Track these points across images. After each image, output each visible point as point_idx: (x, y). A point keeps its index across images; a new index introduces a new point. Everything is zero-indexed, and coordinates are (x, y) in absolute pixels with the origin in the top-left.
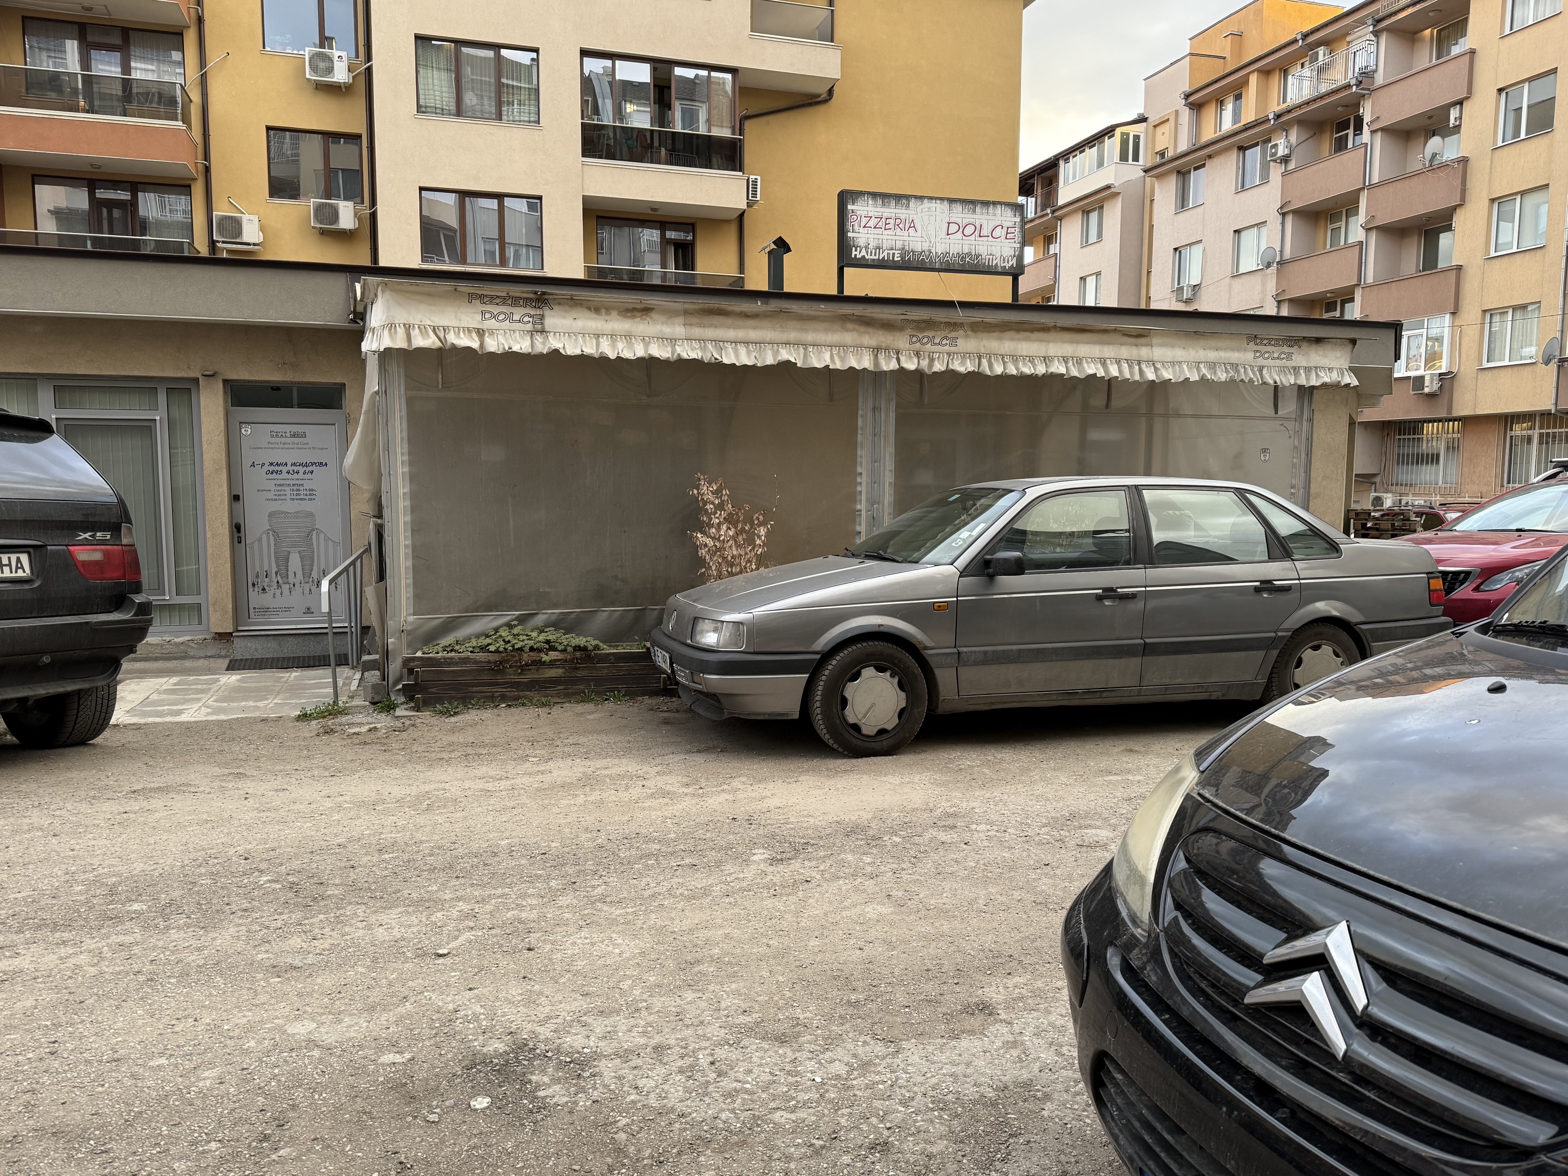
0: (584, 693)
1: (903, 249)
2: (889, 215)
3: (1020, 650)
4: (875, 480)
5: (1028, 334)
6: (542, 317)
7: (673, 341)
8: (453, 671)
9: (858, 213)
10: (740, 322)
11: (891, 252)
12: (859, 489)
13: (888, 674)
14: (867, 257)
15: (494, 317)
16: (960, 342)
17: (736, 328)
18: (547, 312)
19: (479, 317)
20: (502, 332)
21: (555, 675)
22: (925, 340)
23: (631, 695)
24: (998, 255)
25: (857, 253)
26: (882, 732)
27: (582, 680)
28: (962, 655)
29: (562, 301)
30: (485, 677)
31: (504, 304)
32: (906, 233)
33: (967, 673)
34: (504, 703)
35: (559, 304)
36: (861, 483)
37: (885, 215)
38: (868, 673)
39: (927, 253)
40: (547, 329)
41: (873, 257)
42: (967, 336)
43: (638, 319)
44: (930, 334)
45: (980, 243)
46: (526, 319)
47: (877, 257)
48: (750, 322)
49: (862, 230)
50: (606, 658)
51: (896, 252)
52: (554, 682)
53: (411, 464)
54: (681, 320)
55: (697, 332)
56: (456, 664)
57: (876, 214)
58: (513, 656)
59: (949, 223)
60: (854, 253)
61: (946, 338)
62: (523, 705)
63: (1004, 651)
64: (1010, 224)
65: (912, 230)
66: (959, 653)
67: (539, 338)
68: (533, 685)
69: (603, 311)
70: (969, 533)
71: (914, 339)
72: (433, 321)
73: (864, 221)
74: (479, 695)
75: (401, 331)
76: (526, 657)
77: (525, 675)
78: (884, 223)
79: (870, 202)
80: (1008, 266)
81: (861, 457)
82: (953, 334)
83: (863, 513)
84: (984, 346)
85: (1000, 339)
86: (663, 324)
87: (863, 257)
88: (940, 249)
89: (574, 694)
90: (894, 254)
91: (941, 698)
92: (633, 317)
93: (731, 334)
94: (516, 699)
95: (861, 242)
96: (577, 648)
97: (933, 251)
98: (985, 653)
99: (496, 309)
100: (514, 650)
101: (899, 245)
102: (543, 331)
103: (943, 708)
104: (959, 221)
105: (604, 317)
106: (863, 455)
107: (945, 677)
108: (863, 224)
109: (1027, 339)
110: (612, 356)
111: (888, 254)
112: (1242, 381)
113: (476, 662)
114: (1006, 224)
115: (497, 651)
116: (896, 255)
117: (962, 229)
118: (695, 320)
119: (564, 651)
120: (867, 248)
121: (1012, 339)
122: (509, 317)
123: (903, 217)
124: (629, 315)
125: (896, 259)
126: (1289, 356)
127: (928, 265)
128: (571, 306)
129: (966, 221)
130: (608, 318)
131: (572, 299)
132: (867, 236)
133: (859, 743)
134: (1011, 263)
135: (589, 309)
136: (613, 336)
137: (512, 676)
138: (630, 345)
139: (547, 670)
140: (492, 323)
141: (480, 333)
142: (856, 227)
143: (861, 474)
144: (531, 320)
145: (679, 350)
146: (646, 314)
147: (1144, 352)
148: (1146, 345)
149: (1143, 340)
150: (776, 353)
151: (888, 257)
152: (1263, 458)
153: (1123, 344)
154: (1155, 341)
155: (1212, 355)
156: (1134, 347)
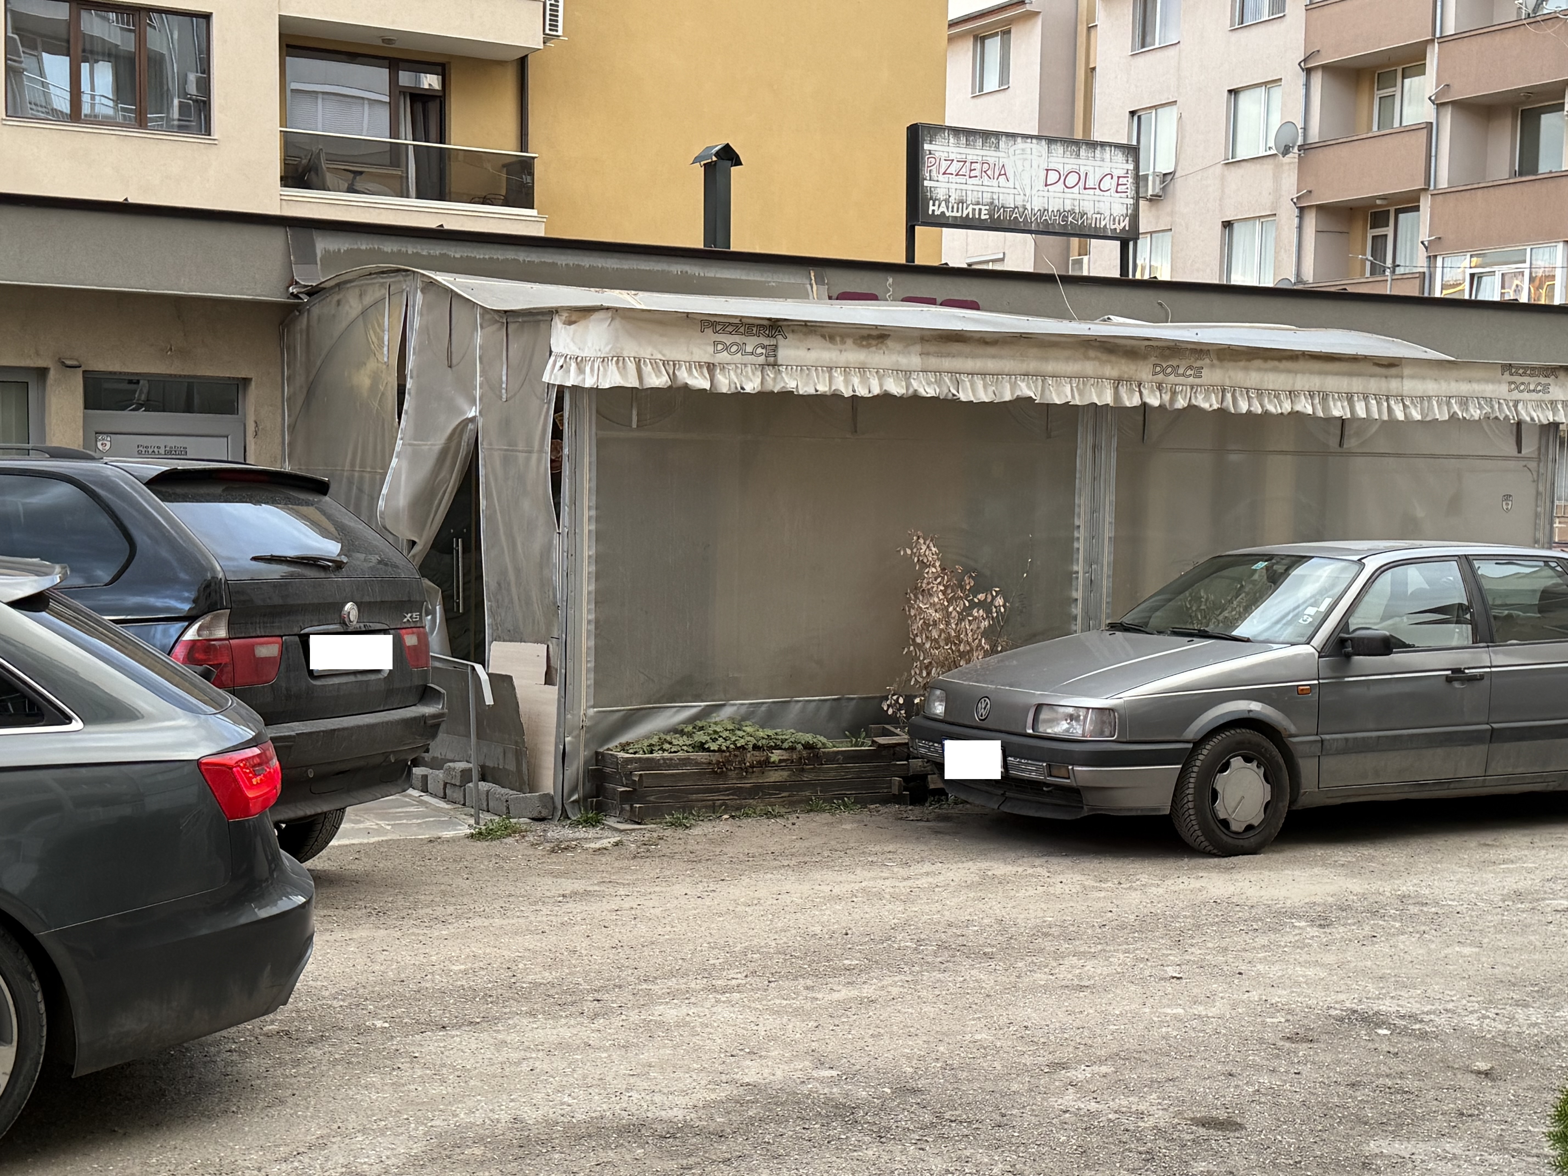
0: (812, 800)
1: (992, 203)
2: (975, 158)
3: (1379, 737)
4: (1094, 536)
5: (1276, 363)
6: (775, 348)
7: (907, 374)
8: (672, 775)
9: (937, 154)
10: (981, 350)
11: (977, 207)
12: (1076, 545)
13: (1255, 763)
14: (947, 214)
15: (727, 348)
16: (1205, 372)
17: (974, 356)
18: (781, 341)
19: (711, 349)
20: (733, 366)
21: (780, 779)
22: (1169, 370)
23: (862, 802)
24: (1107, 214)
25: (936, 208)
26: (1250, 828)
27: (809, 785)
28: (1325, 743)
29: (796, 328)
30: (709, 782)
31: (737, 333)
32: (995, 183)
33: (1329, 763)
34: (726, 813)
35: (793, 331)
36: (1078, 539)
37: (970, 158)
38: (1237, 762)
39: (1021, 210)
40: (779, 362)
41: (955, 214)
42: (1212, 366)
43: (874, 349)
44: (1174, 363)
45: (1085, 197)
46: (759, 350)
47: (959, 214)
48: (990, 350)
49: (941, 178)
50: (833, 757)
51: (983, 208)
52: (779, 787)
53: (598, 519)
54: (918, 348)
55: (934, 362)
56: (676, 767)
57: (959, 156)
58: (735, 756)
59: (1047, 170)
60: (931, 208)
61: (1190, 367)
62: (748, 816)
63: (1363, 738)
64: (1122, 173)
65: (1002, 178)
66: (1322, 741)
67: (770, 373)
68: (757, 791)
69: (838, 339)
70: (1315, 609)
71: (1158, 369)
72: (664, 355)
73: (944, 165)
74: (700, 804)
75: (631, 366)
76: (751, 757)
77: (749, 779)
78: (968, 169)
79: (952, 140)
80: (1119, 228)
81: (1079, 506)
82: (1199, 364)
83: (1081, 575)
84: (1230, 377)
85: (1246, 369)
86: (899, 353)
87: (943, 213)
88: (1037, 204)
89: (800, 802)
90: (980, 210)
91: (1302, 791)
92: (868, 346)
93: (970, 364)
94: (738, 809)
95: (941, 194)
96: (808, 746)
97: (1028, 207)
98: (1347, 740)
99: (728, 339)
100: (737, 748)
101: (987, 198)
102: (775, 365)
103: (1304, 802)
104: (1060, 167)
105: (840, 346)
106: (1082, 502)
107: (1307, 768)
108: (942, 170)
109: (1275, 370)
110: (848, 393)
111: (974, 210)
112: (1496, 418)
113: (697, 764)
114: (1116, 173)
115: (720, 750)
116: (984, 212)
117: (1063, 178)
118: (932, 349)
119: (792, 749)
120: (947, 201)
121: (1259, 369)
122: (741, 349)
123: (991, 161)
124: (864, 343)
125: (983, 217)
126: (1546, 389)
127: (1022, 226)
128: (805, 334)
129: (1068, 168)
130: (843, 347)
131: (806, 325)
132: (947, 185)
133: (1230, 840)
134: (1122, 225)
135: (823, 336)
136: (846, 370)
137: (735, 781)
138: (864, 380)
139: (771, 773)
140: (724, 356)
141: (711, 368)
142: (934, 174)
143: (1079, 527)
144: (764, 351)
145: (915, 384)
146: (882, 342)
147: (1394, 385)
148: (1397, 376)
149: (1393, 371)
150: (1014, 386)
151: (974, 214)
152: (1505, 507)
153: (1372, 376)
154: (1407, 371)
155: (1464, 388)
156: (1384, 379)
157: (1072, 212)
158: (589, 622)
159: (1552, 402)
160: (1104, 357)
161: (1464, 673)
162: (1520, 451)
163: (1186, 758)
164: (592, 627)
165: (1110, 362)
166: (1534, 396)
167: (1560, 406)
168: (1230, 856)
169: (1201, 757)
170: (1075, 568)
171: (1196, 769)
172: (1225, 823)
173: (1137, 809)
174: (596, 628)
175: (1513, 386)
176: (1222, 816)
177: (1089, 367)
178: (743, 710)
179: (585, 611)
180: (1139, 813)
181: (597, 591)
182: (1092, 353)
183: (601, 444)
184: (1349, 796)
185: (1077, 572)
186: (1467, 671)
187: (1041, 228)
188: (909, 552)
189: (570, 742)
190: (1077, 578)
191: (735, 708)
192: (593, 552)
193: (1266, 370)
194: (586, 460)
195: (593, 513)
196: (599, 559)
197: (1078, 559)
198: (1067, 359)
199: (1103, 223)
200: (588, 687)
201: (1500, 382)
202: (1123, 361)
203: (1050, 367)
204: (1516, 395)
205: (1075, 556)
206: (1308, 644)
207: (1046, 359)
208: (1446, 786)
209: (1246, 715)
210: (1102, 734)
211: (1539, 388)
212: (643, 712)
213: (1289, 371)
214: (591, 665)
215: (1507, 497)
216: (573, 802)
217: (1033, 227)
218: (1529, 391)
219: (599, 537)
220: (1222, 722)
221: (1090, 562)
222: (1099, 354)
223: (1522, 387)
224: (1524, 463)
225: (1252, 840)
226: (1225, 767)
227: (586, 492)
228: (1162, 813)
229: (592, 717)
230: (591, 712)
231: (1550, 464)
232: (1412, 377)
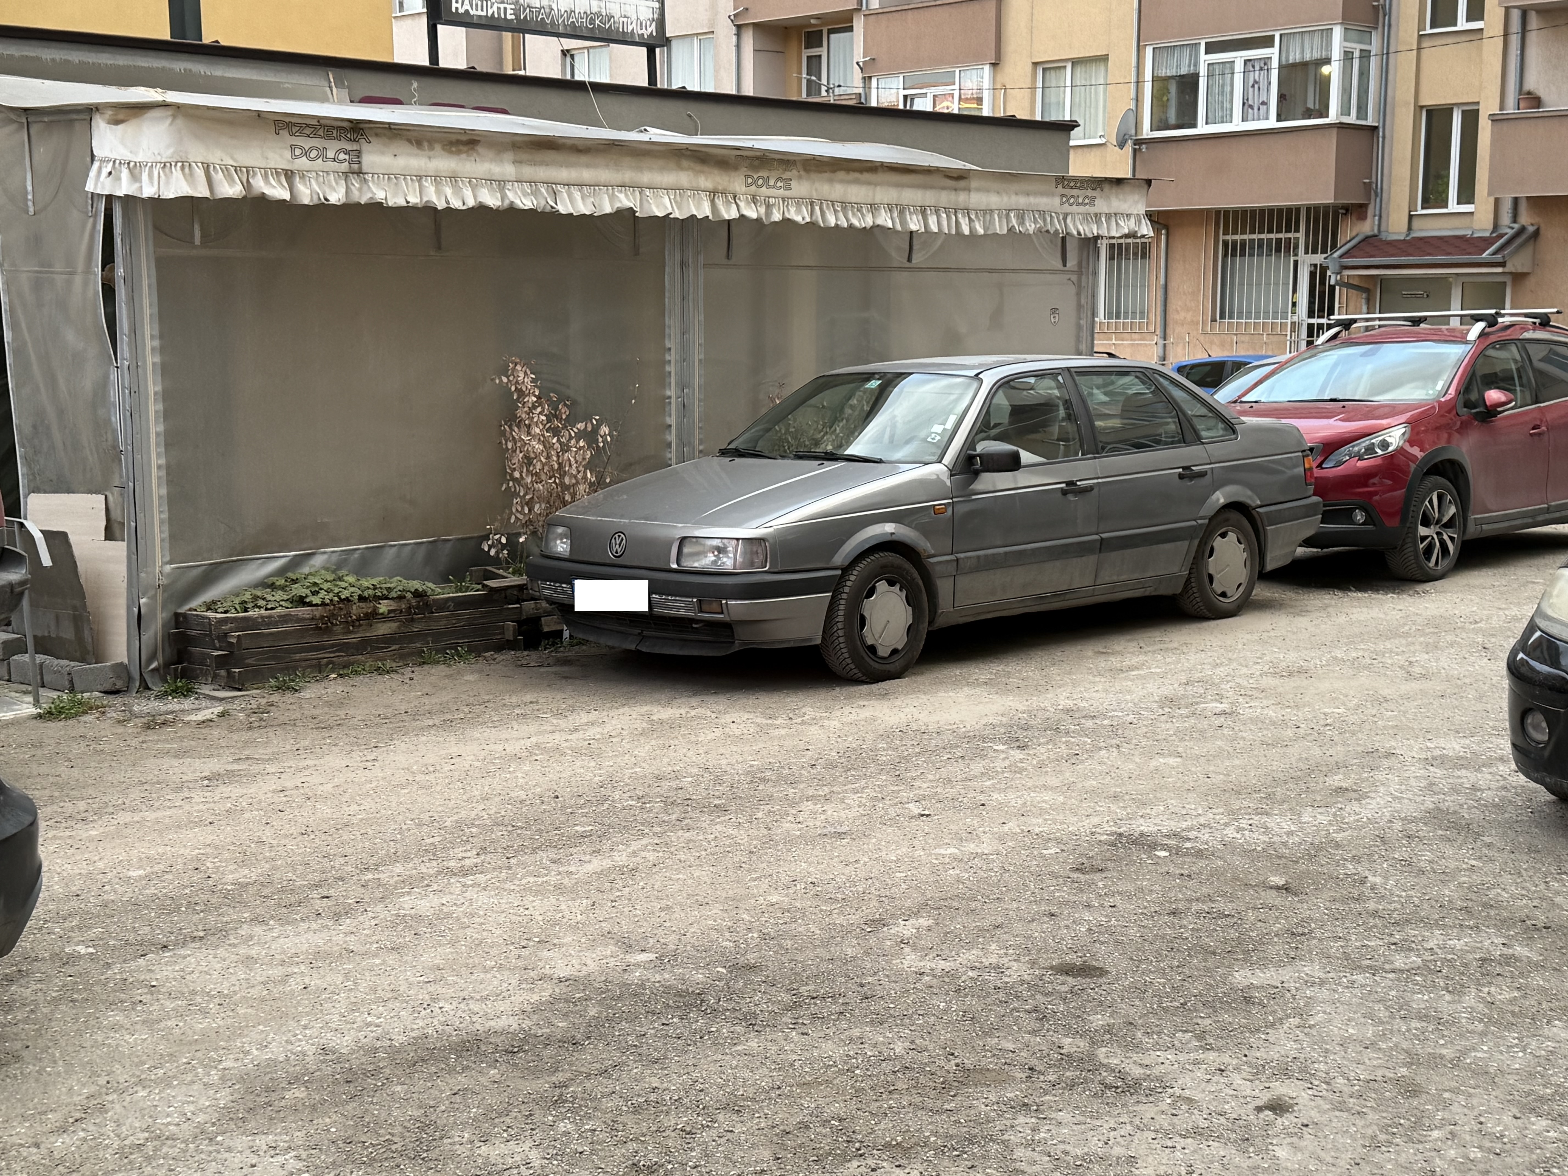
0: (424, 652)
1: (517, 2)
3: (1006, 553)
4: (685, 358)
6: (359, 153)
7: (501, 184)
8: (271, 634)
10: (573, 158)
11: (502, 6)
12: (667, 368)
13: (898, 587)
14: (472, 12)
15: (306, 153)
16: (793, 184)
17: (569, 165)
18: (365, 147)
19: (288, 154)
20: (314, 174)
21: (389, 631)
22: (760, 182)
23: (476, 651)
24: (634, 18)
25: (459, 5)
26: (895, 652)
27: (419, 636)
28: (960, 562)
29: (379, 131)
30: (311, 639)
31: (316, 136)
33: (963, 582)
34: (333, 672)
35: (377, 135)
36: (670, 361)
38: (882, 586)
39: (547, 10)
40: (365, 170)
41: (480, 13)
42: (800, 178)
43: (464, 156)
44: (764, 174)
46: (342, 156)
47: (484, 13)
48: (584, 159)
50: (443, 605)
51: (508, 7)
52: (387, 640)
53: (162, 350)
54: (509, 156)
55: (528, 171)
56: (275, 624)
58: (341, 609)
60: (454, 5)
61: (779, 179)
62: (357, 673)
63: (994, 555)
66: (957, 560)
67: (356, 184)
68: (366, 646)
69: (426, 144)
70: (942, 427)
71: (750, 181)
72: (235, 160)
74: (304, 664)
75: (200, 173)
76: (357, 609)
77: (356, 633)
80: (646, 33)
81: (670, 327)
82: (787, 175)
83: (673, 400)
84: (816, 190)
85: (831, 181)
86: (491, 161)
87: (467, 11)
88: (563, 4)
89: (411, 654)
90: (505, 9)
91: (940, 611)
92: (459, 153)
93: (564, 174)
94: (345, 667)
96: (417, 594)
97: (554, 7)
98: (978, 557)
99: (307, 143)
100: (341, 600)
102: (359, 173)
103: (942, 622)
105: (427, 153)
106: (672, 324)
107: (944, 587)
109: (856, 182)
110: (441, 205)
111: (499, 8)
112: (1047, 231)
113: (299, 620)
115: (323, 604)
116: (509, 12)
118: (524, 156)
119: (401, 598)
121: (842, 181)
122: (322, 154)
124: (454, 149)
125: (509, 17)
126: (1092, 202)
127: (549, 29)
128: (390, 138)
130: (431, 153)
131: (390, 129)
133: (876, 666)
134: (649, 30)
135: (410, 141)
136: (437, 178)
137: (340, 637)
138: (457, 191)
139: (380, 625)
140: (303, 163)
141: (289, 175)
143: (670, 349)
144: (347, 157)
145: (511, 196)
146: (473, 149)
147: (962, 198)
148: (964, 189)
149: (962, 183)
150: (612, 198)
151: (499, 14)
152: (1053, 320)
153: (943, 188)
154: (974, 184)
155: (1022, 201)
156: (954, 192)
157: (599, 14)
158: (159, 467)
159: (1096, 215)
160: (698, 167)
161: (1076, 485)
162: (1065, 265)
163: (835, 585)
164: (163, 473)
165: (702, 172)
166: (1081, 209)
167: (1103, 219)
168: (878, 682)
169: (849, 583)
170: (668, 393)
171: (844, 596)
172: (872, 649)
173: (789, 641)
174: (168, 474)
175: (1064, 199)
176: (870, 642)
177: (684, 178)
178: (335, 558)
179: (154, 456)
180: (792, 645)
181: (167, 433)
182: (685, 163)
183: (162, 265)
184: (979, 614)
185: (670, 397)
186: (1078, 483)
187: (569, 31)
188: (505, 380)
189: (145, 604)
190: (670, 403)
191: (325, 557)
192: (159, 388)
193: (849, 182)
194: (145, 283)
195: (157, 343)
196: (166, 396)
197: (670, 383)
198: (662, 169)
199: (630, 28)
200: (162, 540)
201: (1053, 195)
202: (716, 172)
203: (645, 178)
204: (1067, 208)
205: (667, 380)
206: (940, 462)
207: (640, 169)
208: (1062, 598)
209: (889, 538)
210: (752, 564)
211: (1087, 201)
212: (224, 566)
213: (869, 183)
214: (165, 516)
215: (1054, 310)
216: (153, 670)
217: (561, 30)
218: (1078, 204)
219: (165, 370)
220: (867, 546)
221: (683, 386)
222: (692, 165)
223: (1072, 200)
224: (1068, 276)
225: (897, 664)
226: (871, 592)
227: (147, 320)
228: (813, 643)
229: (169, 575)
230: (168, 568)
231: (1090, 277)
232: (978, 190)
